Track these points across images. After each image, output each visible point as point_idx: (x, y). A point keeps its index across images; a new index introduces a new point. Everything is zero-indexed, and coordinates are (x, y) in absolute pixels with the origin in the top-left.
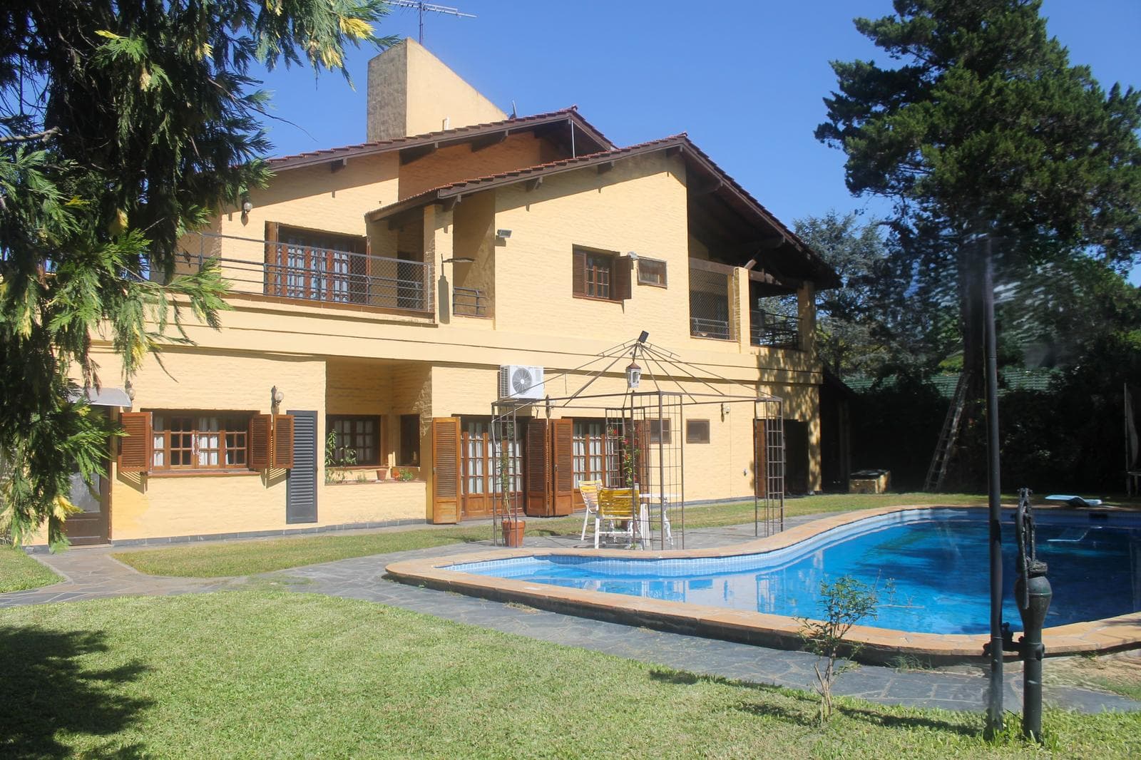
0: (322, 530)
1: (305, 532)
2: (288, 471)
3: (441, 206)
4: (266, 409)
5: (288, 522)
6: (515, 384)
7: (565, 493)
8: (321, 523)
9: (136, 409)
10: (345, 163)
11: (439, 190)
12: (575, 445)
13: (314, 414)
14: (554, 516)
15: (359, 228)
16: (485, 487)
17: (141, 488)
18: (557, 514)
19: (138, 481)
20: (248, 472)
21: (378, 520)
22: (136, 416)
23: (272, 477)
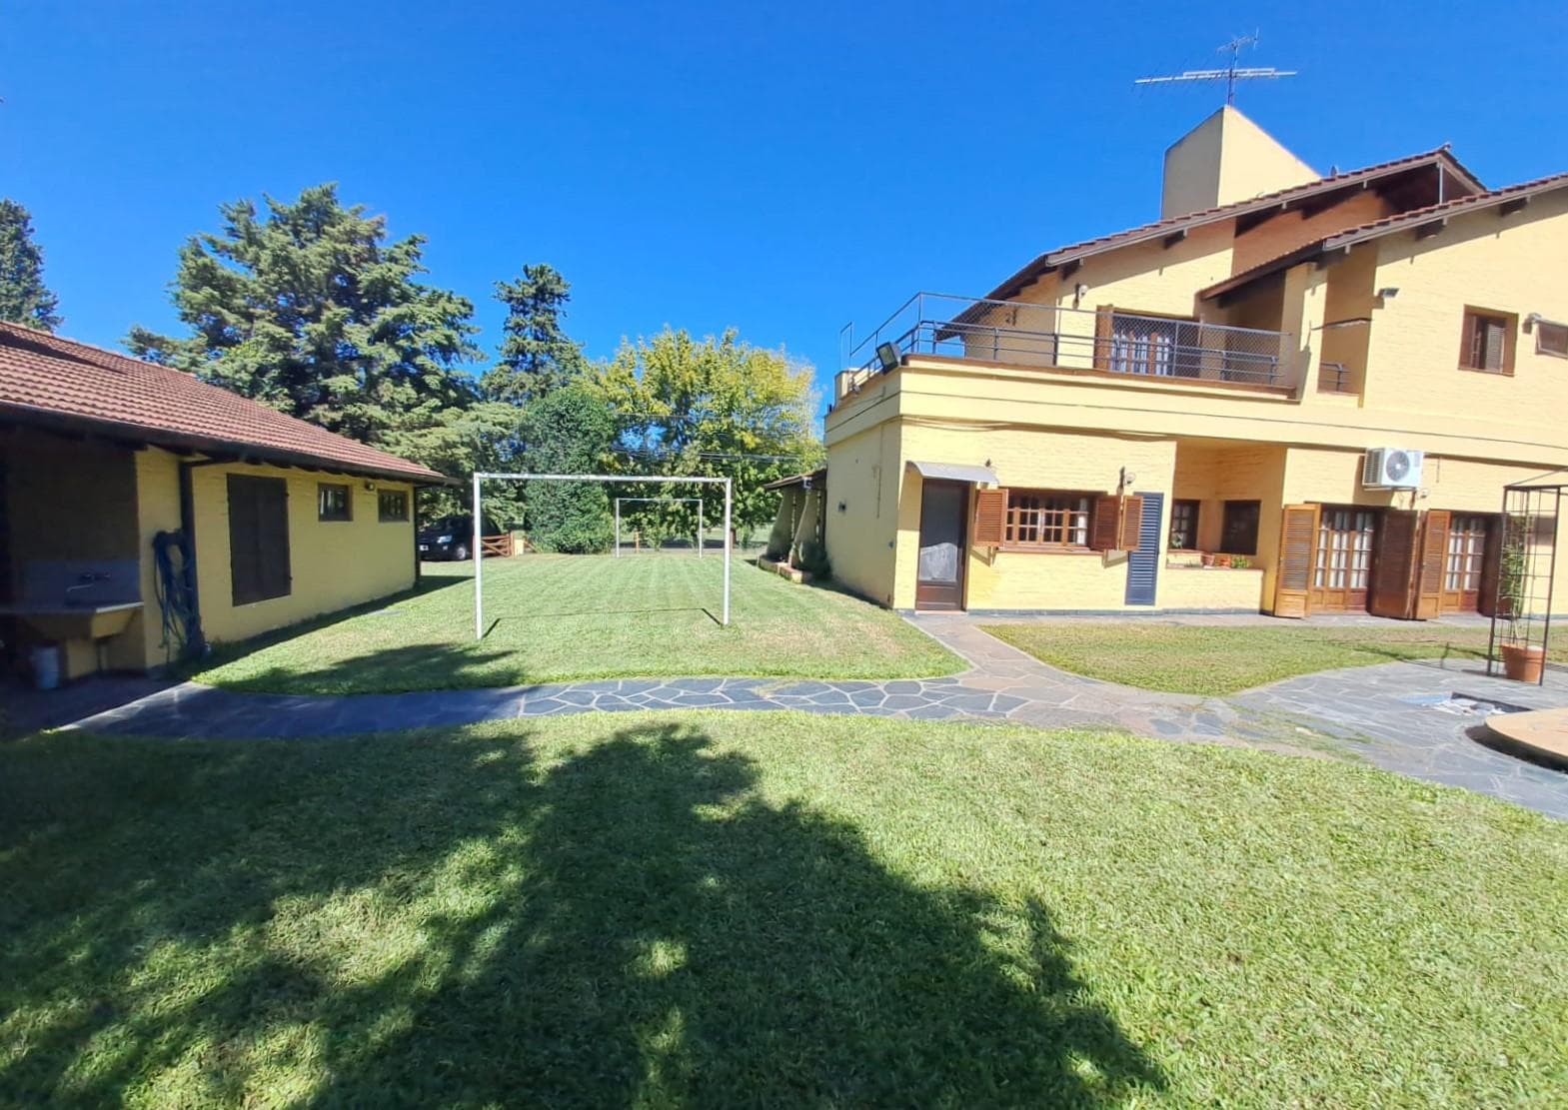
0: (1158, 614)
1: (1142, 614)
2: (1129, 553)
3: (1314, 264)
4: (1112, 491)
5: (1127, 603)
6: (1389, 468)
7: (1431, 595)
8: (1158, 607)
9: (993, 486)
10: (1185, 234)
11: (1325, 240)
12: (1452, 542)
13: (1159, 497)
14: (1414, 619)
15: (1185, 307)
16: (1347, 581)
17: (987, 561)
18: (1418, 617)
19: (986, 555)
20: (1089, 552)
21: (1212, 607)
22: (993, 493)
23: (1111, 558)
